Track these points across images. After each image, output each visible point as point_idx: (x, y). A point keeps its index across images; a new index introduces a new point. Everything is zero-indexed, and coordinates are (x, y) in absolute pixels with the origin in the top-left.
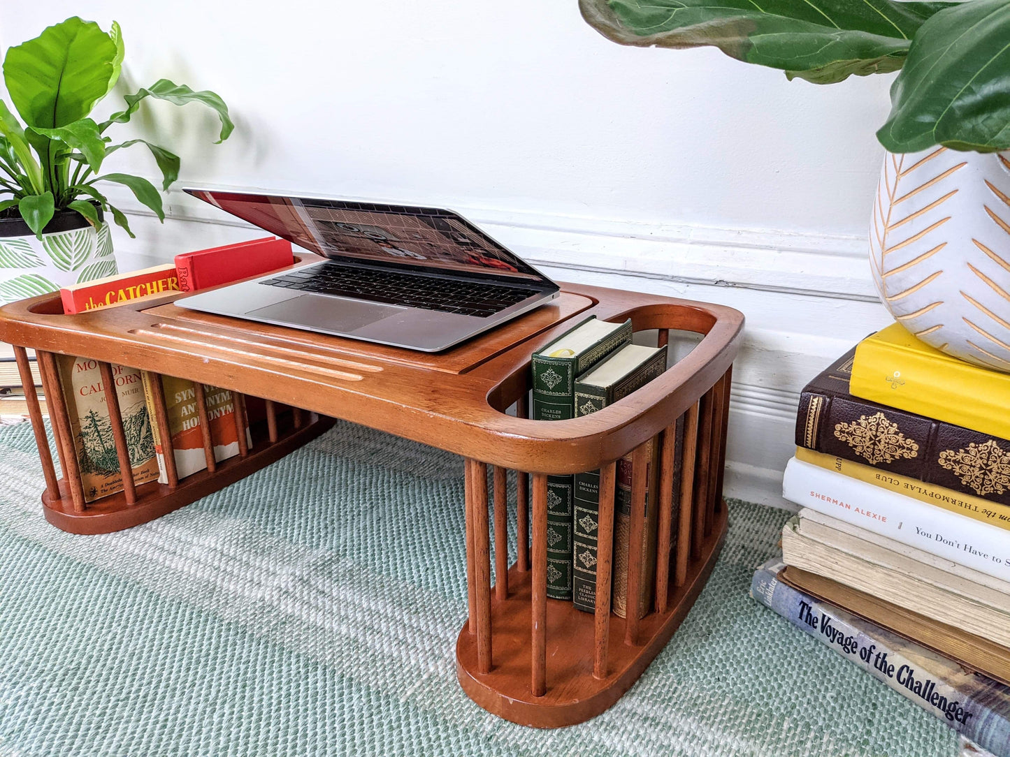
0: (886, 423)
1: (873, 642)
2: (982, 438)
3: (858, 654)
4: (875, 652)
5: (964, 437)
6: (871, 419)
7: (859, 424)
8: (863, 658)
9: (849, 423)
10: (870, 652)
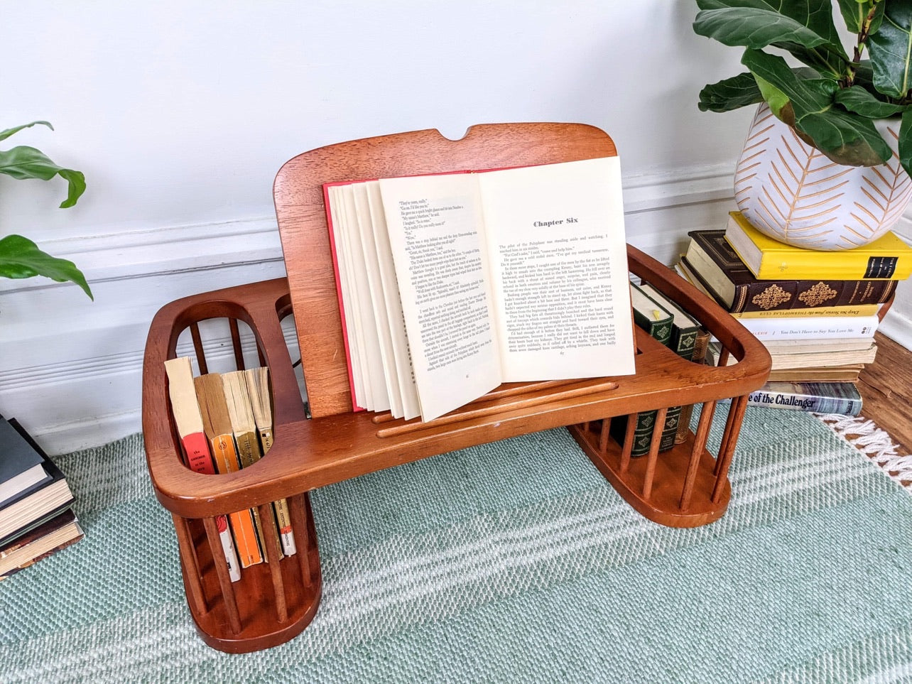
0: (777, 289)
1: (759, 392)
2: (816, 282)
3: (753, 401)
4: (762, 396)
5: (808, 284)
6: (770, 289)
7: (765, 293)
8: (755, 401)
9: (760, 294)
10: (760, 396)
